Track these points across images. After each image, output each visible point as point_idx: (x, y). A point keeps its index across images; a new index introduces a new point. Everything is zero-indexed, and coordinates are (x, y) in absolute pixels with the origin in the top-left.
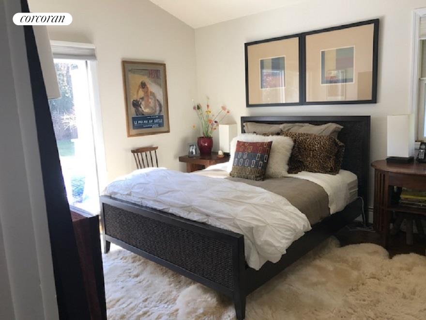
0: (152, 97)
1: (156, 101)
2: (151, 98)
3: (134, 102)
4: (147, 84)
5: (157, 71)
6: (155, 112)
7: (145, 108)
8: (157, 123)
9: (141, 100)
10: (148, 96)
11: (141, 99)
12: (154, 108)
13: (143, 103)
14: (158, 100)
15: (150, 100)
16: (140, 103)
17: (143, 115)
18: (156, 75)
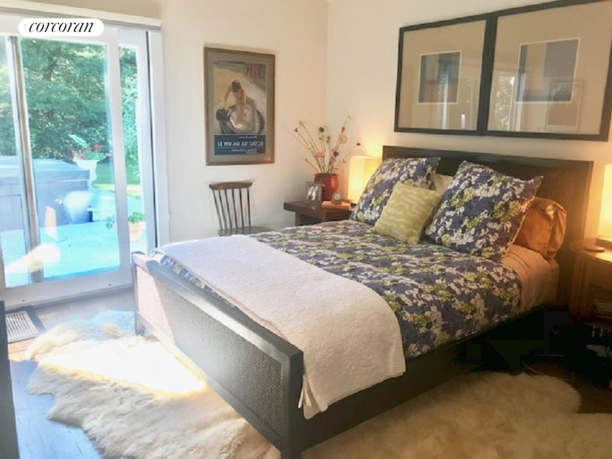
0: (248, 106)
1: (256, 113)
2: (247, 108)
3: (220, 112)
4: (242, 85)
5: (262, 67)
6: (253, 130)
7: (236, 123)
8: (253, 147)
9: (230, 110)
10: (242, 104)
11: (231, 107)
12: (251, 123)
13: (234, 114)
14: (258, 112)
15: (246, 111)
16: (228, 114)
17: (233, 132)
18: (257, 73)
